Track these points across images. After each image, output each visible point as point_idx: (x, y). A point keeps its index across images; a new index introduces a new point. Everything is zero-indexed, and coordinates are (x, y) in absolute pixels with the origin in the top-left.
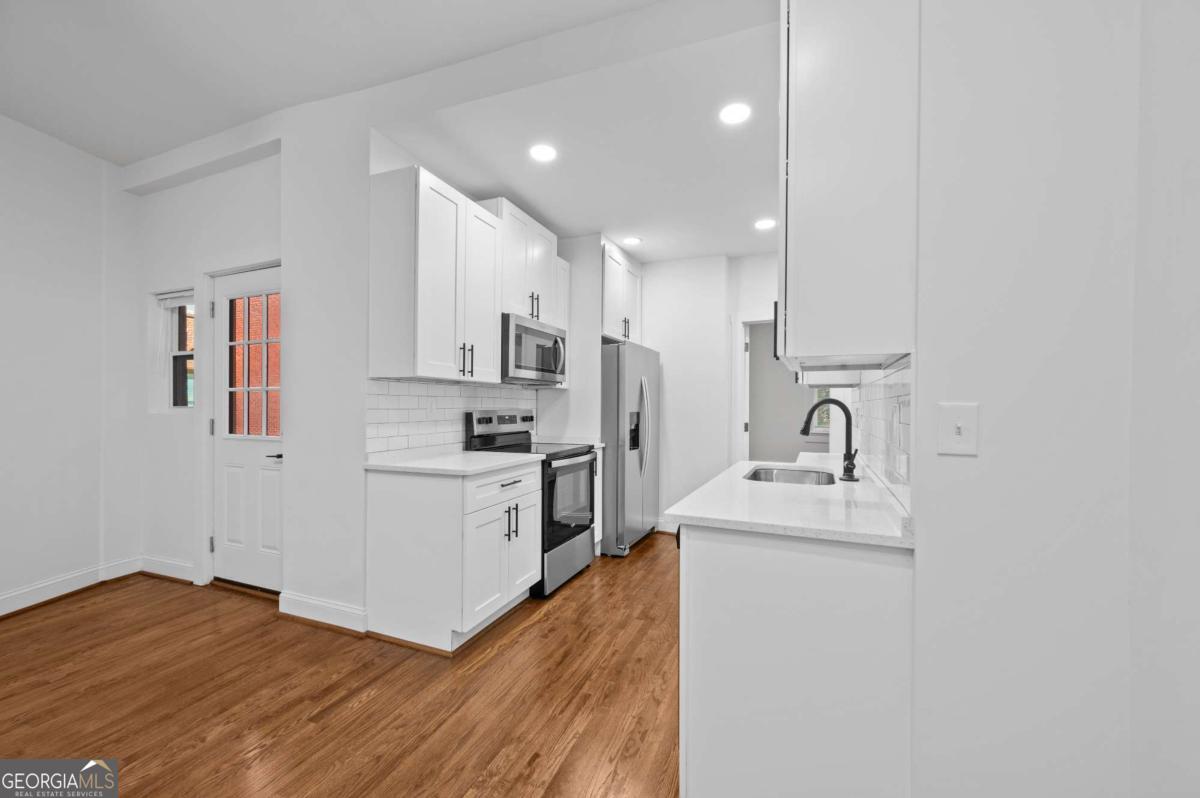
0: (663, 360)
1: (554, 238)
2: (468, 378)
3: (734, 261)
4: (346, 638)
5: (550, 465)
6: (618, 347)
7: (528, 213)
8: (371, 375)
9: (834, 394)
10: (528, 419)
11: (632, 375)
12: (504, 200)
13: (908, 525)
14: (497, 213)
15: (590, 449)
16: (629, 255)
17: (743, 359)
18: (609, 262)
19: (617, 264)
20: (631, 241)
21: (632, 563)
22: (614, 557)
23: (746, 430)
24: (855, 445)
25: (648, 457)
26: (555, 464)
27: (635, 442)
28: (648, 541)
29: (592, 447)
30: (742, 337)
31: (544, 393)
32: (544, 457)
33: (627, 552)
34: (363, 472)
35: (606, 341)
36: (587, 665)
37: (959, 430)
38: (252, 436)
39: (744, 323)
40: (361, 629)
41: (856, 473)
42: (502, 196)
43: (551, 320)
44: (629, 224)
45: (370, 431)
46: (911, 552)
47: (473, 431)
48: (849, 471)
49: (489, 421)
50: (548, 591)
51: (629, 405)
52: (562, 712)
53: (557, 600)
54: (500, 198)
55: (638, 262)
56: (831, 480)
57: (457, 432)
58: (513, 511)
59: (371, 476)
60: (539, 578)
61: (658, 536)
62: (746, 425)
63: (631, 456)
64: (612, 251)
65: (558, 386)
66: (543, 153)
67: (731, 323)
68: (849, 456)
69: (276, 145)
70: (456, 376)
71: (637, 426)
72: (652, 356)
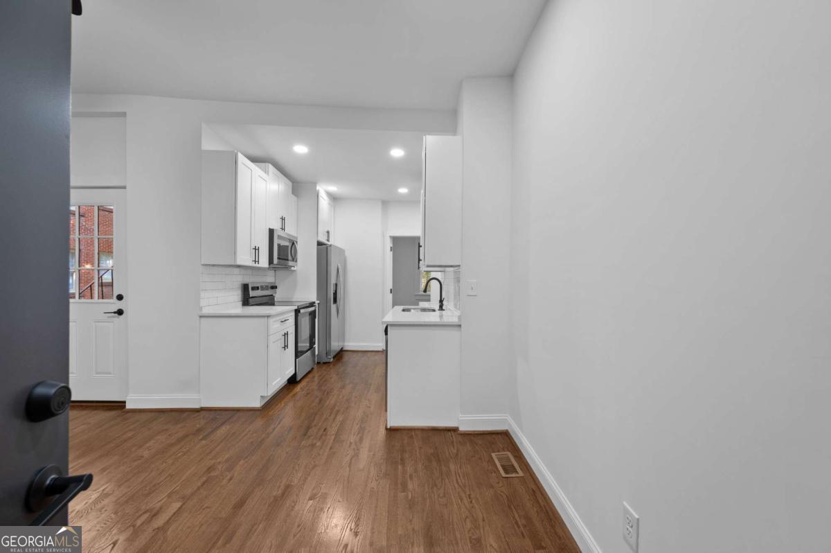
0: (347, 254)
1: (290, 184)
2: (257, 265)
3: (385, 204)
4: (186, 413)
5: (299, 311)
6: (327, 248)
7: (281, 172)
8: (202, 263)
9: (433, 275)
10: (274, 287)
11: (334, 263)
12: (270, 166)
13: (460, 317)
14: (266, 172)
15: (312, 304)
16: (329, 195)
17: (389, 255)
18: (320, 199)
19: (324, 202)
20: (333, 188)
21: (334, 365)
22: (324, 363)
23: (391, 292)
24: (443, 297)
25: (341, 308)
26: (302, 311)
27: (335, 301)
28: (340, 355)
29: (314, 303)
30: (389, 244)
31: (281, 273)
32: (296, 308)
33: (332, 359)
34: (198, 318)
35: (319, 244)
36: (332, 402)
37: (472, 288)
38: (82, 300)
39: (390, 237)
40: (197, 406)
41: (444, 308)
42: (269, 163)
43: (291, 230)
44: (332, 179)
45: (203, 294)
46: (460, 326)
47: (249, 295)
48: (441, 308)
49: (258, 288)
50: (299, 378)
51: (333, 281)
52: (330, 416)
53: (303, 383)
54: (267, 164)
55: (334, 198)
56: (434, 311)
57: (237, 295)
58: (286, 335)
59: (202, 319)
60: (294, 372)
61: (344, 353)
62: (391, 290)
63: (333, 307)
64: (323, 195)
65: (293, 268)
66: (301, 149)
67: (384, 236)
68: (441, 301)
69: (124, 114)
70: (251, 264)
71: (336, 291)
72: (341, 251)
